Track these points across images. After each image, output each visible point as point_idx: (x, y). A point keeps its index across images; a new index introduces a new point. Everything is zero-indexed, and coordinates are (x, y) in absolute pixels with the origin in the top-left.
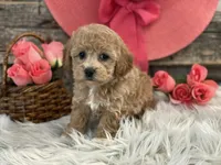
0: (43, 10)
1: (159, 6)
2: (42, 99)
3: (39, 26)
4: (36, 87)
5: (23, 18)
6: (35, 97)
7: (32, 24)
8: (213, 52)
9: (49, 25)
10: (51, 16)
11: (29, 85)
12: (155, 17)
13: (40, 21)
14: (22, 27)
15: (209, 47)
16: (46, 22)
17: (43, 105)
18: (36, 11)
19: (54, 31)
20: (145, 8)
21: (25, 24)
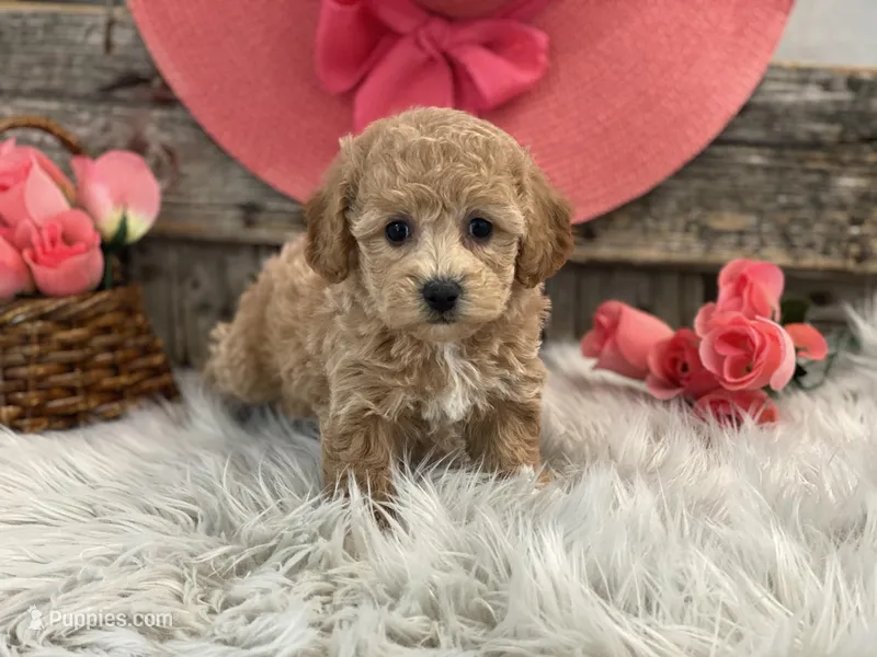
0: (122, 38)
1: (541, 38)
2: (67, 346)
3: (106, 94)
4: (49, 306)
5: (48, 63)
6: (42, 338)
7: (82, 87)
8: (750, 220)
9: (140, 91)
10: (149, 59)
11: (21, 297)
12: (525, 77)
13: (108, 78)
14: (46, 94)
15: (738, 199)
16: (131, 80)
17: (70, 367)
18: (97, 39)
19: (157, 114)
20: (492, 45)
21: (56, 83)
